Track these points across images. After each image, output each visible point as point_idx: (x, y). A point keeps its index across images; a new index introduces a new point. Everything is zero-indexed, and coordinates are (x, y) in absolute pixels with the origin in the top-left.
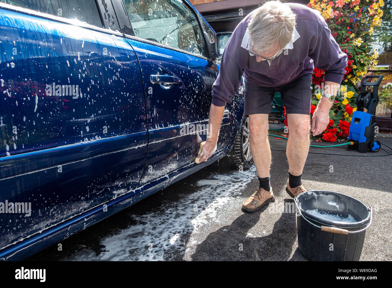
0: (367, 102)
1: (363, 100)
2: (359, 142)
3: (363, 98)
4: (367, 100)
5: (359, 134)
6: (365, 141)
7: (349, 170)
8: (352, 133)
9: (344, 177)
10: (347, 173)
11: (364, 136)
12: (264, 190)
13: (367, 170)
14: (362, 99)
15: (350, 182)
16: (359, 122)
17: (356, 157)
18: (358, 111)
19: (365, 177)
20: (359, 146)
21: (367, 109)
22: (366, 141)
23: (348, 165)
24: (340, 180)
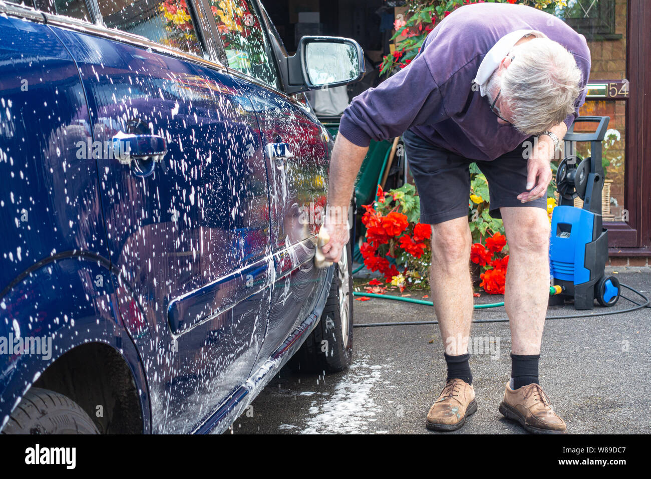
0: (581, 182)
1: (571, 176)
2: (575, 283)
3: (571, 171)
4: (581, 176)
5: (573, 264)
6: (588, 280)
7: (571, 344)
8: (554, 263)
9: (568, 358)
10: (571, 351)
11: (585, 267)
12: (463, 383)
13: (608, 341)
14: (569, 175)
15: (585, 365)
16: (570, 232)
17: (574, 319)
18: (562, 205)
19: (609, 353)
20: (576, 295)
21: (583, 199)
22: (590, 280)
23: (566, 337)
24: (563, 364)
